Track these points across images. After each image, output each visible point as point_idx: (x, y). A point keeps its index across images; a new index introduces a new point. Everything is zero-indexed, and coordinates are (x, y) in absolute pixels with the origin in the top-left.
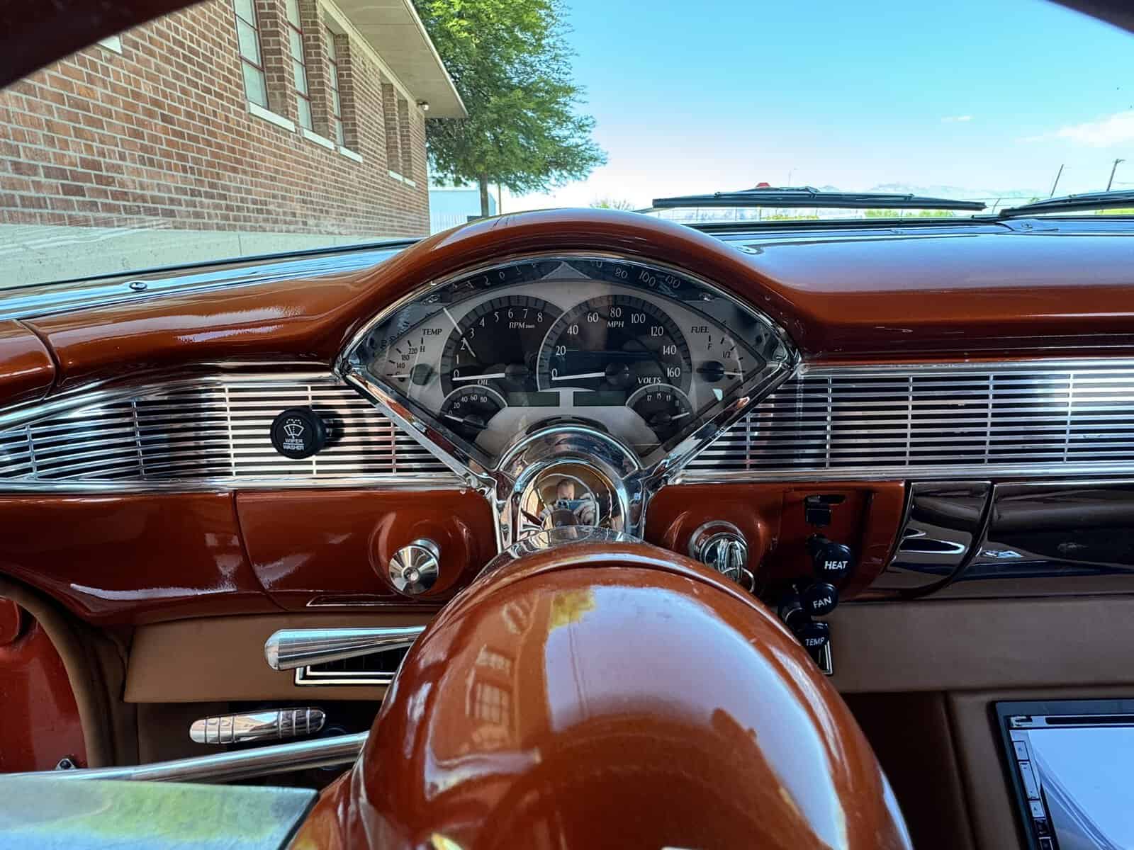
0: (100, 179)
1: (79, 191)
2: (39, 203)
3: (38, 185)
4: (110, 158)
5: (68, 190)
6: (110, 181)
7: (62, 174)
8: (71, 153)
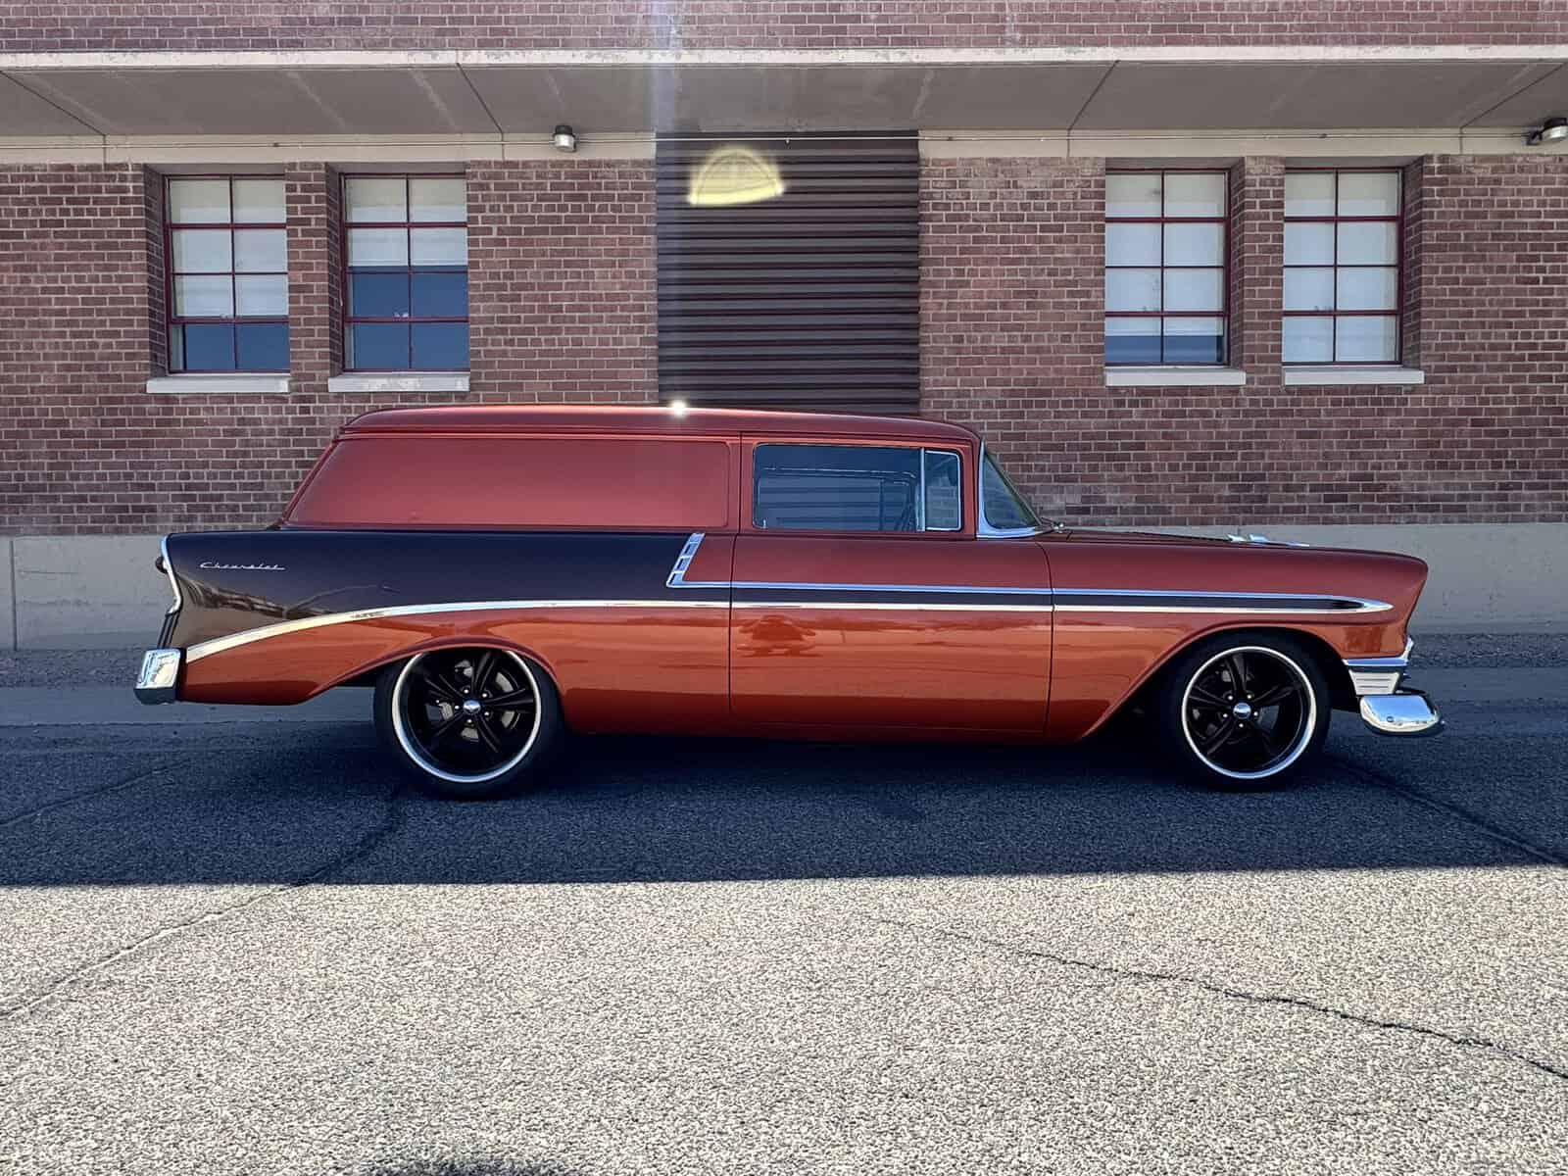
0: (1366, 488)
1: (1344, 498)
2: (1298, 510)
3: (1302, 498)
4: (1386, 468)
5: (1328, 499)
6: (1378, 488)
7: (1329, 487)
8: (1342, 472)
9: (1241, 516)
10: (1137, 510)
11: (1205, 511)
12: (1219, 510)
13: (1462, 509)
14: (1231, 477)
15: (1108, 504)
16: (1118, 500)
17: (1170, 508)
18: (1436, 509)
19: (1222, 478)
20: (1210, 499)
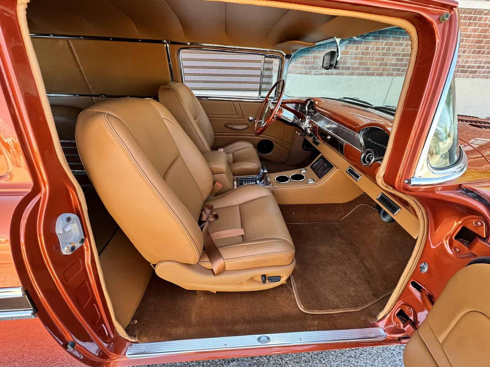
9: (395, 73)
10: (358, 68)
11: (383, 70)
12: (388, 70)
13: (475, 72)
14: (398, 55)
15: (348, 65)
16: (352, 63)
17: (371, 68)
18: (466, 72)
19: (395, 55)
20: (386, 65)
